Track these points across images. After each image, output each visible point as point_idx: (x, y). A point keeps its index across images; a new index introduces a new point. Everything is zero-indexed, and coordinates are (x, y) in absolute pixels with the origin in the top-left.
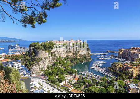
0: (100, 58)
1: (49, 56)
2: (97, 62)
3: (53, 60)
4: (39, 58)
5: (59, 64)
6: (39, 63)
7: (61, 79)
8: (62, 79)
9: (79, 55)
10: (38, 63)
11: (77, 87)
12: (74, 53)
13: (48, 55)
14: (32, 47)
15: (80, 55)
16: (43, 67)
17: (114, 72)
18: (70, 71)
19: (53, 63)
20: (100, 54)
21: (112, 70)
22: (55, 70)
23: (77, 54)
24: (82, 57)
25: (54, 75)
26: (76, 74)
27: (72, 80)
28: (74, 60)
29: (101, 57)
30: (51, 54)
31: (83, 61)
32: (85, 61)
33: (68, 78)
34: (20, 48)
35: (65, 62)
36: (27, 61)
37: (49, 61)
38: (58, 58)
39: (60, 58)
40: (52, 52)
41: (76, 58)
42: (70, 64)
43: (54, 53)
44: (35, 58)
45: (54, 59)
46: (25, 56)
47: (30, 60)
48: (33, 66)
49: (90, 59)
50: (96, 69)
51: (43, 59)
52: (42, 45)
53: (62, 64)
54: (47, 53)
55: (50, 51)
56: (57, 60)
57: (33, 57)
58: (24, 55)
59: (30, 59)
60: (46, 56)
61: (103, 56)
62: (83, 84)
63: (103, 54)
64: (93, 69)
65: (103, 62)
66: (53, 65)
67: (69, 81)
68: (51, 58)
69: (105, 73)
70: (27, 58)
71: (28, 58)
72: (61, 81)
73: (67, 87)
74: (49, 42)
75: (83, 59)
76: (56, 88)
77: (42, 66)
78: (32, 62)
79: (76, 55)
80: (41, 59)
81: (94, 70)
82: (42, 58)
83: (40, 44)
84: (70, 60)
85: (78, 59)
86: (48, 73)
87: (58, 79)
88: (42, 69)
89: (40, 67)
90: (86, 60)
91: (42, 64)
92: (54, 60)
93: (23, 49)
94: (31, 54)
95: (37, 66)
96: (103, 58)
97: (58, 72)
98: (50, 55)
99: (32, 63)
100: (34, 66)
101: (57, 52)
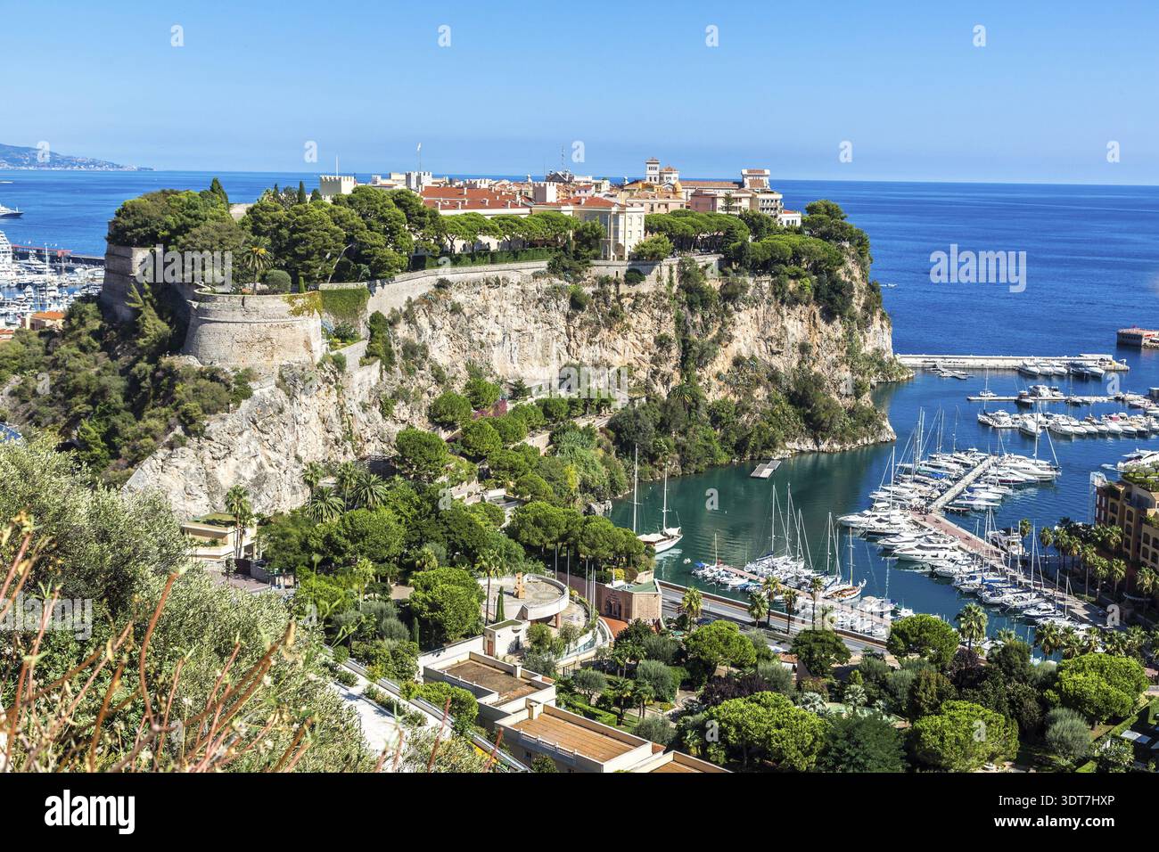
0: (1006, 420)
1: (339, 363)
2: (944, 460)
3: (386, 411)
4: (214, 377)
5: (454, 462)
6: (214, 425)
7: (435, 607)
8: (449, 615)
9: (722, 363)
10: (200, 433)
11: (603, 699)
12: (662, 342)
13: (320, 347)
14: (143, 243)
15: (738, 362)
16: (260, 481)
17: (1110, 579)
18: (563, 538)
19: (384, 439)
20: (1024, 373)
21: (1092, 555)
22: (387, 513)
23: (704, 358)
24: (760, 393)
25: (368, 567)
26: (631, 578)
27: (567, 635)
28: (663, 427)
29: (1022, 406)
30: (363, 331)
31: (770, 444)
32: (795, 447)
33: (523, 615)
34: (20, 255)
35: (540, 441)
36: (80, 405)
37: (332, 412)
38: (458, 388)
39: (477, 395)
40: (376, 318)
41: (687, 399)
42: (600, 476)
43: (402, 330)
44: (171, 373)
45: (396, 396)
46: (65, 349)
47: (117, 399)
48: (135, 462)
49: (867, 420)
50: (906, 541)
51: (264, 389)
52: (255, 220)
53: (498, 467)
54: (313, 326)
55: (359, 297)
56: (437, 417)
57: (153, 359)
58: (49, 334)
59: (117, 384)
60: (298, 357)
61: (1045, 392)
62: (676, 674)
63: (1057, 365)
64: (873, 536)
65: (1030, 468)
66: (383, 469)
67: (526, 644)
68: (364, 378)
69: (1009, 597)
70: (81, 378)
71: (90, 368)
72: (434, 638)
73: (480, 693)
74: (347, 187)
75: (773, 419)
76: (355, 691)
77: (249, 474)
78: (139, 417)
79: (683, 365)
80: (239, 387)
81: (888, 551)
82: (245, 377)
83: (239, 211)
84: (611, 426)
85: (716, 420)
86: (305, 547)
87: (407, 613)
88: (236, 495)
89: (226, 476)
90: (816, 427)
91: (246, 442)
92: (402, 410)
93: (49, 276)
94: (132, 328)
95: (186, 459)
96: (1033, 422)
97: (420, 544)
98: (353, 352)
99: (129, 430)
100: (149, 464)
101: (444, 322)
